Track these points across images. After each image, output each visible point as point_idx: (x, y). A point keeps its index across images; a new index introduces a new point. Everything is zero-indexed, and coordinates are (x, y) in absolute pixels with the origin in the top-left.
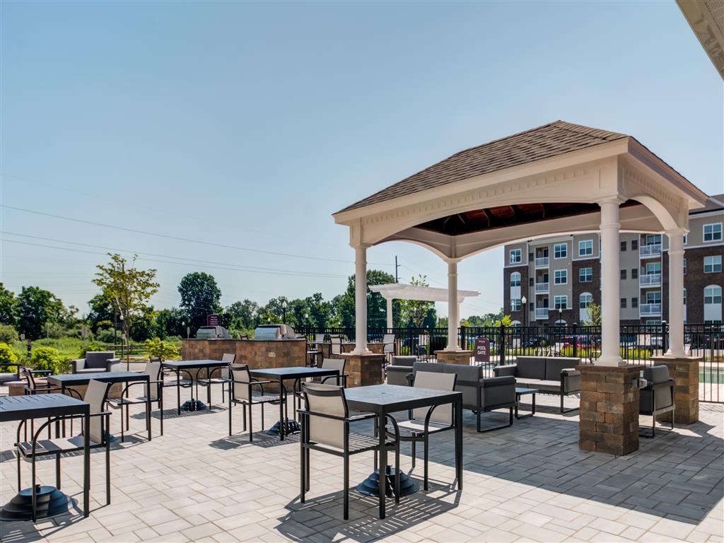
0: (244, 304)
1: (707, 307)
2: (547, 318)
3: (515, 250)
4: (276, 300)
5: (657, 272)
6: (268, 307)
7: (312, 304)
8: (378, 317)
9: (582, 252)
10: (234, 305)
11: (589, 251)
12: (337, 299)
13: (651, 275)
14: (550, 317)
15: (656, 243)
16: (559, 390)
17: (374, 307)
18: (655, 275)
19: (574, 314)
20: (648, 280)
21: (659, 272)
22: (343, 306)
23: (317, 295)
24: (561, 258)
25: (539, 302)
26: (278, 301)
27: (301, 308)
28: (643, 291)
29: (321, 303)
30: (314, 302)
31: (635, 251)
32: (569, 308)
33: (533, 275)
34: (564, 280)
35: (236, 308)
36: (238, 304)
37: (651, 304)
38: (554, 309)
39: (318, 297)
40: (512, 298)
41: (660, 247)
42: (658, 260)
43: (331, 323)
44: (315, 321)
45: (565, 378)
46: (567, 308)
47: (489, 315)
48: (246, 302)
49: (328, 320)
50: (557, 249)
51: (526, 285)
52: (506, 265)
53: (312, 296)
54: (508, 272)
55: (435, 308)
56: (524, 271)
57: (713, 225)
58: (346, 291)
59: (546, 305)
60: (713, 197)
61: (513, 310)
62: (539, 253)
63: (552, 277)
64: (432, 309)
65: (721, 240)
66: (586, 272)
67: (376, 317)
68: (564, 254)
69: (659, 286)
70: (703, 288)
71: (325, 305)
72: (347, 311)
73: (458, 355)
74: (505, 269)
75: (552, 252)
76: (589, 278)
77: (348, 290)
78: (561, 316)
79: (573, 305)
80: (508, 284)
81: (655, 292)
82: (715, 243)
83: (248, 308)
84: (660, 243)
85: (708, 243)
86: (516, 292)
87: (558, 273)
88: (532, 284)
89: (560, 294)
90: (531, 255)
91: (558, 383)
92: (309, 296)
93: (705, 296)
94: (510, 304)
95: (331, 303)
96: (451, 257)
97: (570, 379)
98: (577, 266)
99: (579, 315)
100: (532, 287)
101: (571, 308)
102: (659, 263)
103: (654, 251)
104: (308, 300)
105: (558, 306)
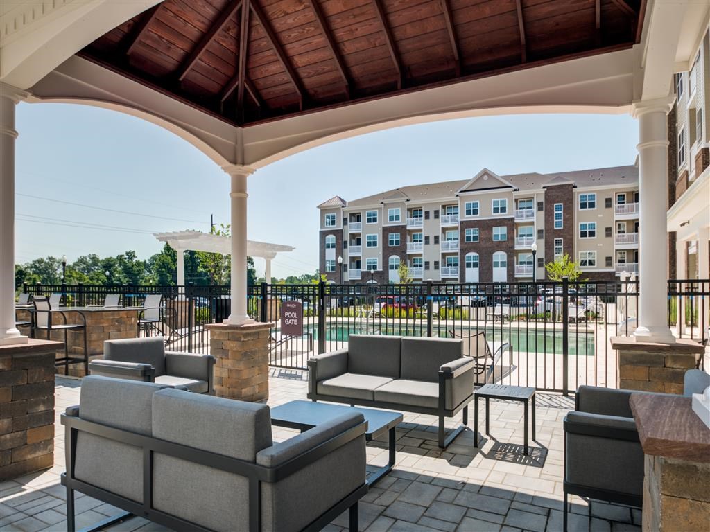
0: (47, 261)
1: (495, 270)
2: (360, 278)
3: (330, 214)
4: (85, 258)
5: (455, 239)
6: (76, 264)
7: (125, 262)
8: (197, 276)
9: (391, 219)
10: (35, 262)
11: (397, 218)
12: (154, 258)
13: (450, 241)
14: (362, 278)
15: (454, 214)
16: (435, 405)
17: (192, 266)
18: (453, 241)
19: (383, 275)
20: (447, 246)
21: (457, 239)
22: (159, 265)
23: (130, 252)
24: (372, 223)
25: (352, 263)
26: (88, 259)
27: (111, 266)
28: (444, 255)
29: (134, 261)
30: (126, 260)
31: (437, 220)
32: (380, 269)
33: (347, 238)
34: (375, 244)
35: (38, 265)
36: (40, 261)
37: (450, 267)
38: (366, 270)
39: (131, 255)
40: (327, 259)
41: (457, 217)
42: (456, 228)
43: (146, 281)
44: (127, 279)
45: (447, 382)
46: (378, 270)
47: (306, 275)
48: (50, 258)
49: (142, 279)
50: (369, 215)
51: (340, 247)
52: (321, 228)
53: (124, 253)
54: (323, 234)
55: (254, 268)
56: (338, 234)
57: (499, 200)
58: (163, 250)
59: (358, 266)
60: (501, 177)
61: (328, 271)
62: (353, 217)
63: (364, 241)
64: (252, 270)
65: (507, 213)
66: (394, 237)
67: (195, 276)
68: (375, 220)
69: (456, 251)
70: (492, 254)
71: (139, 263)
72: (164, 270)
73: (245, 332)
74: (320, 232)
75: (364, 218)
76: (397, 242)
77: (165, 249)
78: (372, 276)
79: (383, 267)
80: (324, 246)
81: (453, 257)
82: (502, 215)
83: (52, 265)
84: (457, 213)
85: (496, 216)
86: (331, 254)
87: (369, 237)
88: (345, 247)
89: (372, 256)
90: (345, 220)
91: (430, 389)
92: (120, 254)
93: (494, 261)
94: (325, 265)
95: (147, 262)
96: (235, 163)
97: (456, 384)
98: (386, 231)
99: (388, 276)
100: (345, 249)
101: (381, 270)
102: (457, 231)
103: (453, 220)
104: (120, 258)
105: (369, 267)
